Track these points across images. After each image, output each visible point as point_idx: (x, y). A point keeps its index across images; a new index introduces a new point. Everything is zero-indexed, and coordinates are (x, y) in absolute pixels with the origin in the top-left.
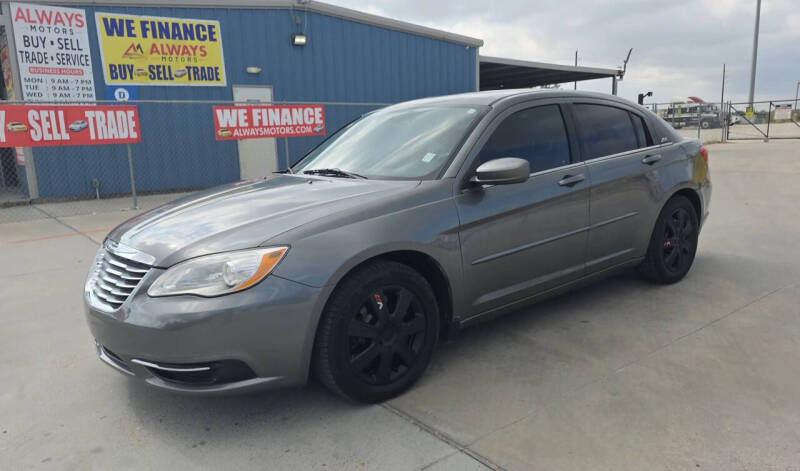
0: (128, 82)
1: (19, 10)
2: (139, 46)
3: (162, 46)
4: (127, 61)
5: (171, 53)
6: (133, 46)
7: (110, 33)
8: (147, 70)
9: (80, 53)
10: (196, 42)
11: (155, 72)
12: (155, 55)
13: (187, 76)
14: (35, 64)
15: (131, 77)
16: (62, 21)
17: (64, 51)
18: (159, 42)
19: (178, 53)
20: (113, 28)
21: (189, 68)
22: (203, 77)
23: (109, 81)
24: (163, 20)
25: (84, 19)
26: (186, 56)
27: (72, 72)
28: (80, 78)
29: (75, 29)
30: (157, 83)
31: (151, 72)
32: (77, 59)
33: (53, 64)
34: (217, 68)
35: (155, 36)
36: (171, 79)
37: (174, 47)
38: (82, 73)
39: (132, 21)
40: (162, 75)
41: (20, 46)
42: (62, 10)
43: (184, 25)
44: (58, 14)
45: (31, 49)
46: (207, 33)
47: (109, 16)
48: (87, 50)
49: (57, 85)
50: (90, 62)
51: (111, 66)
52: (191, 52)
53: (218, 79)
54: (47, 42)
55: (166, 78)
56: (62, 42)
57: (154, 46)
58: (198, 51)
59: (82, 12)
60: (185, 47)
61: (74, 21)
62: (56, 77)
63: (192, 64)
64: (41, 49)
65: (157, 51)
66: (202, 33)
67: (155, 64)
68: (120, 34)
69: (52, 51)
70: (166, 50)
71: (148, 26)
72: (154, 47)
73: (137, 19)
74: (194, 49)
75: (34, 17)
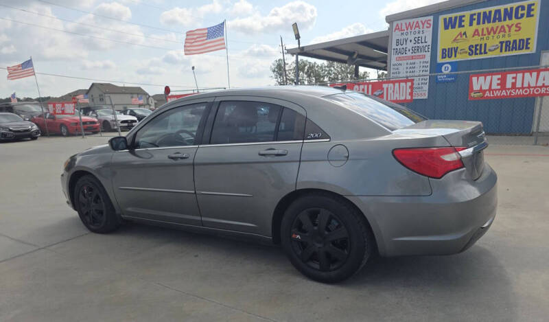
0: (453, 59)
1: (397, 25)
2: (465, 33)
3: (483, 30)
4: (455, 45)
5: (489, 34)
6: (460, 33)
7: (446, 28)
8: (467, 50)
9: (425, 44)
10: (514, 21)
11: (473, 50)
12: (476, 37)
13: (499, 49)
14: (400, 55)
15: (455, 56)
16: (419, 27)
17: (417, 45)
18: (480, 27)
19: (495, 33)
20: (449, 24)
21: (501, 43)
22: (514, 48)
23: (440, 60)
24: (487, 10)
25: (431, 22)
26: (502, 34)
27: (419, 57)
28: (422, 60)
29: (425, 29)
30: (474, 57)
31: (470, 49)
32: (423, 49)
33: (409, 54)
34: (528, 39)
35: (478, 23)
36: (485, 53)
37: (492, 29)
38: (424, 57)
39: (464, 16)
40: (478, 52)
41: (394, 46)
42: (419, 19)
43: (506, 10)
44: (417, 22)
45: (400, 47)
46: (525, 12)
47: (448, 16)
48: (429, 42)
49: (409, 66)
50: (430, 50)
51: (443, 50)
52: (507, 29)
53: (527, 48)
54: (408, 41)
55: (481, 53)
56: (416, 39)
57: (477, 30)
58: (514, 28)
59: (431, 18)
60: (503, 27)
61: (426, 25)
62: (409, 61)
63: (506, 39)
64: (404, 46)
65: (478, 35)
66: (520, 12)
67: (474, 44)
68: (453, 27)
69: (410, 45)
70: (485, 32)
71: (475, 17)
72: (476, 33)
73: (467, 14)
74: (510, 27)
75: (404, 27)
